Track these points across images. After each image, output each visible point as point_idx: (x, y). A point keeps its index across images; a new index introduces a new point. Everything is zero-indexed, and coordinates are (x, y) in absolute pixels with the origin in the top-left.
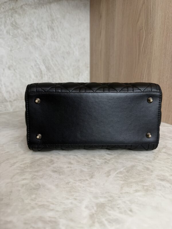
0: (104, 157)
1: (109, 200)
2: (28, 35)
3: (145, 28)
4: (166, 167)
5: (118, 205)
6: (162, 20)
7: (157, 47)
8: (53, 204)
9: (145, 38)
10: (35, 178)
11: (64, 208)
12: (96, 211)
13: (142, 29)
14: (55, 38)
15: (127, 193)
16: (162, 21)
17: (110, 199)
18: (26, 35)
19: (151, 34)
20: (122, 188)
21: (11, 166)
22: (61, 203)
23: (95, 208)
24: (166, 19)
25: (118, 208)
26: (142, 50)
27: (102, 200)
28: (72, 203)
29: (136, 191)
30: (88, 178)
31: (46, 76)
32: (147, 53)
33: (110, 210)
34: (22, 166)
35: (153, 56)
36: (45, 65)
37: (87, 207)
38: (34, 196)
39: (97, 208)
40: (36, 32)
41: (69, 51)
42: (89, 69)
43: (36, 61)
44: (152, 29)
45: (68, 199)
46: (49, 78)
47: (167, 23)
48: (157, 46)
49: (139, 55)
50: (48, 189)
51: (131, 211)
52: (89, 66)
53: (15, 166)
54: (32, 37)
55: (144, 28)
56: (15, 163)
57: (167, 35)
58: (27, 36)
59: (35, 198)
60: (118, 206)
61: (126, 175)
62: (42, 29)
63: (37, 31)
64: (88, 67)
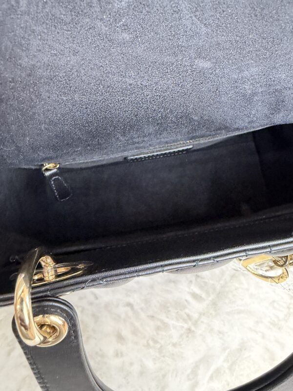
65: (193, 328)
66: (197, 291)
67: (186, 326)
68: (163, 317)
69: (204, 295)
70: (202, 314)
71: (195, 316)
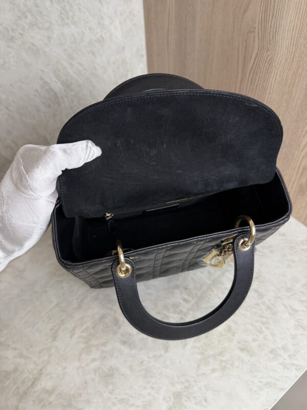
0: (180, 308)
1: (185, 387)
2: (13, 30)
3: (258, 33)
4: (252, 324)
5: (194, 393)
6: (294, 34)
7: (276, 83)
8: (132, 397)
9: (257, 54)
10: (105, 357)
11: (143, 401)
12: (173, 404)
13: (254, 32)
14: (68, 18)
15: (204, 374)
16: (293, 38)
17: (187, 384)
18: (8, 31)
19: (269, 53)
20: (198, 366)
21: (71, 337)
22: (139, 394)
23: (172, 399)
24: (300, 37)
25: (194, 397)
26: (248, 74)
27: (179, 387)
28: (149, 394)
29: (214, 370)
30: (162, 352)
31: (65, 99)
32: (257, 86)
33: (186, 401)
34: (84, 335)
35: (267, 96)
36: (59, 80)
37: (164, 399)
38: (110, 387)
39: (174, 399)
40: (26, 17)
41: (101, 36)
42: (145, 59)
43: (42, 79)
44: (272, 42)
45: (145, 388)
46: (72, 100)
47: (302, 48)
48: (277, 81)
49: (242, 80)
50: (122, 375)
51: (206, 400)
52: (144, 52)
53: (76, 336)
54: (21, 32)
55: (257, 30)
56: (74, 329)
57: (297, 70)
58: (11, 33)
59: (113, 390)
60: (194, 395)
61: (204, 343)
62: (37, 6)
63: (29, 15)
64: (142, 56)
65: (184, 317)
66: (186, 297)
67: (179, 316)
68: (166, 312)
69: (190, 299)
70: (189, 310)
71: (185, 311)
